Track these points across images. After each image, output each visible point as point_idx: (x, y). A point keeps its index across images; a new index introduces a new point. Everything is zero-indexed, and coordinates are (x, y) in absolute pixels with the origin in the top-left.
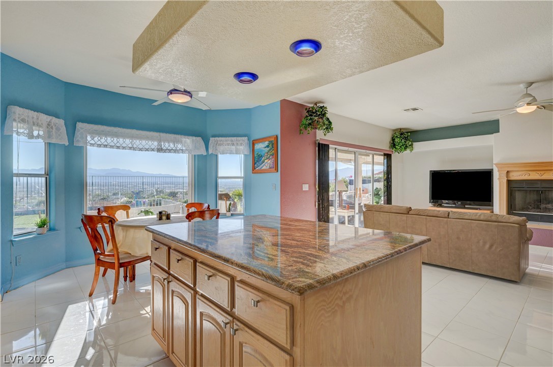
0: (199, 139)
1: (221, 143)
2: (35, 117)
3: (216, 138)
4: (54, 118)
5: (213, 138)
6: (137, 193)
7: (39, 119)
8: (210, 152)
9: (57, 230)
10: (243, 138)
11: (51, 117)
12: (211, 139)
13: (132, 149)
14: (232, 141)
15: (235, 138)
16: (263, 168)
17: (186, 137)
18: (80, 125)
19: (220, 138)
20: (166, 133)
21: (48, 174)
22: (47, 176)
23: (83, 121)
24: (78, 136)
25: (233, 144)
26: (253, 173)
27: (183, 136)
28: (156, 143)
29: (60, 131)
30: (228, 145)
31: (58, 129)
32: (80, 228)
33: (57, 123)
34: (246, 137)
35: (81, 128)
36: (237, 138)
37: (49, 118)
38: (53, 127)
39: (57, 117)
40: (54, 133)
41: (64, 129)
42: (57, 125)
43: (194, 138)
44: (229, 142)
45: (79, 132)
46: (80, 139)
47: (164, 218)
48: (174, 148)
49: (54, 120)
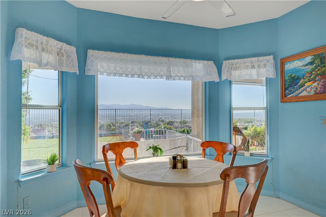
0: (211, 63)
1: (237, 65)
2: (44, 42)
3: (230, 61)
4: (65, 44)
5: (227, 61)
6: (146, 123)
7: (49, 44)
8: (224, 77)
9: (69, 167)
10: (268, 57)
11: (61, 44)
12: (224, 62)
13: (141, 76)
14: (252, 62)
15: (256, 59)
16: (301, 95)
17: (197, 61)
18: (90, 52)
19: (236, 61)
20: (176, 57)
21: (61, 106)
22: (60, 108)
23: (94, 49)
24: (89, 64)
25: (253, 67)
26: (282, 102)
27: (193, 61)
28: (165, 69)
29: (71, 59)
30: (247, 68)
31: (69, 56)
32: (90, 164)
33: (68, 50)
34: (271, 57)
35: (92, 56)
36: (259, 58)
37: (60, 44)
38: (64, 54)
39: (69, 43)
40: (65, 61)
41: (75, 56)
42: (68, 52)
43: (206, 62)
44: (247, 64)
45: (90, 60)
46: (90, 68)
47: (179, 165)
48: (184, 75)
49: (65, 46)
